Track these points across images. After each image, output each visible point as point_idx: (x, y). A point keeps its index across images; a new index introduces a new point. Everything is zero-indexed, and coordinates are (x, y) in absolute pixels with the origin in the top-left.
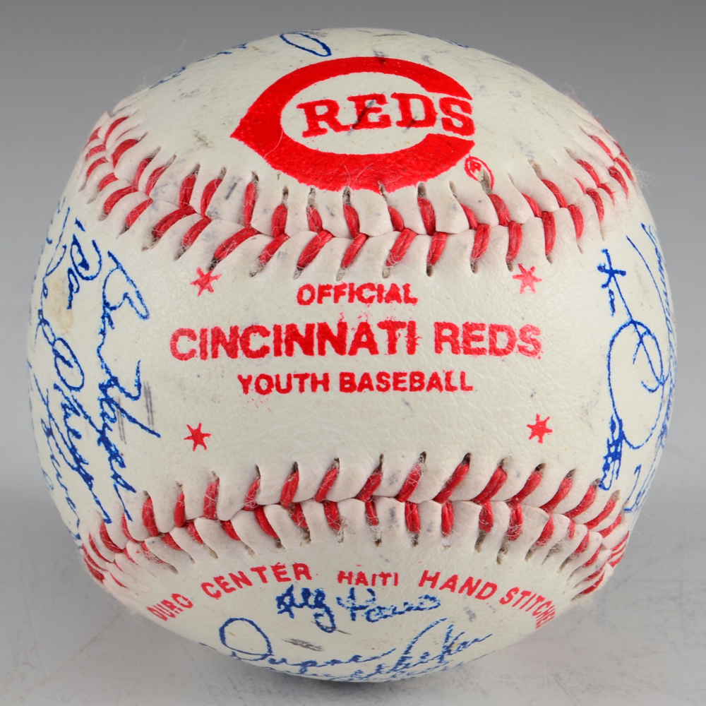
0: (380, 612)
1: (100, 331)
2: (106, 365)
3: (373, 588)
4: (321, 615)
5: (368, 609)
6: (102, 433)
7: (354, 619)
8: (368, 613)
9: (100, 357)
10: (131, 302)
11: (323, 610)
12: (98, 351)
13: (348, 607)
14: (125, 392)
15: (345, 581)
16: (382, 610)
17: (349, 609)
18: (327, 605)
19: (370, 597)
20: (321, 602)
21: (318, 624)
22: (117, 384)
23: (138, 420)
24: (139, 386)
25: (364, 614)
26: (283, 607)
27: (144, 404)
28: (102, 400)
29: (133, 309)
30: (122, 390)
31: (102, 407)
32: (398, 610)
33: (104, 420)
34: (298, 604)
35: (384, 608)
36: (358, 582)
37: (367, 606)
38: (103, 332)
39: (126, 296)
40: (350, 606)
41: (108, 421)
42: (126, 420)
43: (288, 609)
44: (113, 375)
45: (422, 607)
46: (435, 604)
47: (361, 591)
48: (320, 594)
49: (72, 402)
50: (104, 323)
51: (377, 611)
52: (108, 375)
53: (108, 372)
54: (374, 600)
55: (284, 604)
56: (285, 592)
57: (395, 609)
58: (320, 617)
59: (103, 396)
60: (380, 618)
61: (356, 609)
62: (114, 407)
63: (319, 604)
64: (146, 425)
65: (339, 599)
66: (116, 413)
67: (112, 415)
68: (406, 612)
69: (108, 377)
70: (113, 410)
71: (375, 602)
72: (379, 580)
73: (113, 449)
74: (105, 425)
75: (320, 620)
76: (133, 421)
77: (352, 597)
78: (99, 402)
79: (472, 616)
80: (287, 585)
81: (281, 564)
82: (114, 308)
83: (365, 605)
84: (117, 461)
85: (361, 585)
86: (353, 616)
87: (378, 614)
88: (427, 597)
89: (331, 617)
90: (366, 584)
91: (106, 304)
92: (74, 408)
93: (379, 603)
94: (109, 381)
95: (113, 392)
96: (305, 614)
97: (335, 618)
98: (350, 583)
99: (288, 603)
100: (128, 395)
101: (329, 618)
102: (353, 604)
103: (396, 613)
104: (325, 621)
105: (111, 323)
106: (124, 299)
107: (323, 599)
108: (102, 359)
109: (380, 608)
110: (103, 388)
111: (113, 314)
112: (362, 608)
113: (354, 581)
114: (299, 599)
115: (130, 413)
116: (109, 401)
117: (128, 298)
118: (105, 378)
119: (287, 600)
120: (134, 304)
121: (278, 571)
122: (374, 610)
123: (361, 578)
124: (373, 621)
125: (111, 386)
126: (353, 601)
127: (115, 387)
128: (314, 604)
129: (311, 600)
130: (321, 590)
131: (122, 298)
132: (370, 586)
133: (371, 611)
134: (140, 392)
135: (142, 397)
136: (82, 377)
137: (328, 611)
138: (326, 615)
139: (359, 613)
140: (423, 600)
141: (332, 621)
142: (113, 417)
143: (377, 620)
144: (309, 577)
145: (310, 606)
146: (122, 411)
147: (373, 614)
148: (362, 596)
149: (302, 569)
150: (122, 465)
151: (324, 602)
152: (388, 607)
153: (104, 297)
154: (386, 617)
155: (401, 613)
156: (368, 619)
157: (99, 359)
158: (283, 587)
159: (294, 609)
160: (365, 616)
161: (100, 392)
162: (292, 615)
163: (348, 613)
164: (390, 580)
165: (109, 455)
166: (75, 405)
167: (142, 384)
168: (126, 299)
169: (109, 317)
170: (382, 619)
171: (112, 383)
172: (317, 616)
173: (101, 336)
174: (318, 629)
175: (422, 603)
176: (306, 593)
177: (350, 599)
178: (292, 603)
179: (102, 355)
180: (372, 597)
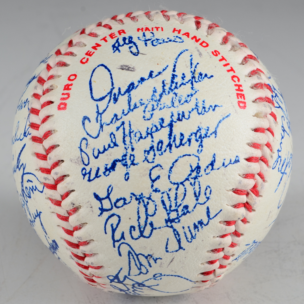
0: (157, 41)
3: (153, 32)
4: (132, 47)
5: (152, 40)
7: (146, 46)
8: (152, 42)
11: (133, 44)
13: (143, 40)
15: (140, 31)
16: (158, 40)
17: (144, 41)
18: (134, 41)
19: (152, 35)
20: (131, 41)
21: (131, 52)
25: (150, 43)
26: (115, 49)
32: (165, 41)
34: (122, 45)
35: (159, 39)
36: (146, 30)
37: (151, 39)
40: (144, 39)
43: (118, 49)
45: (176, 40)
46: (181, 41)
47: (148, 33)
48: (131, 38)
51: (156, 41)
54: (154, 36)
55: (116, 47)
56: (115, 42)
57: (164, 40)
58: (132, 48)
60: (158, 44)
61: (146, 40)
63: (130, 42)
65: (138, 38)
68: (169, 42)
71: (154, 37)
72: (155, 29)
75: (132, 49)
77: (144, 36)
79: (200, 54)
80: (116, 39)
81: (113, 33)
83: (150, 38)
85: (147, 31)
86: (146, 44)
87: (157, 42)
88: (177, 37)
89: (136, 46)
90: (149, 30)
93: (156, 37)
96: (125, 49)
97: (138, 47)
98: (142, 31)
99: (117, 46)
101: (135, 47)
102: (145, 39)
103: (165, 42)
104: (134, 50)
107: (132, 39)
109: (157, 39)
112: (149, 40)
113: (144, 30)
114: (121, 42)
119: (117, 45)
121: (112, 36)
122: (154, 40)
123: (147, 29)
124: (155, 46)
126: (145, 37)
128: (128, 42)
129: (127, 41)
130: (130, 36)
132: (151, 31)
133: (153, 41)
137: (135, 44)
138: (134, 46)
139: (149, 42)
140: (175, 38)
141: (137, 48)
143: (157, 45)
144: (125, 33)
145: (127, 44)
147: (154, 42)
148: (148, 35)
149: (122, 31)
151: (132, 40)
152: (160, 39)
154: (160, 43)
155: (167, 42)
156: (153, 45)
158: (114, 40)
159: (120, 48)
160: (151, 43)
162: (119, 51)
163: (144, 43)
164: (160, 29)
170: (159, 44)
172: (130, 48)
174: (132, 55)
175: (175, 39)
176: (124, 39)
177: (143, 37)
178: (119, 45)
180: (153, 35)
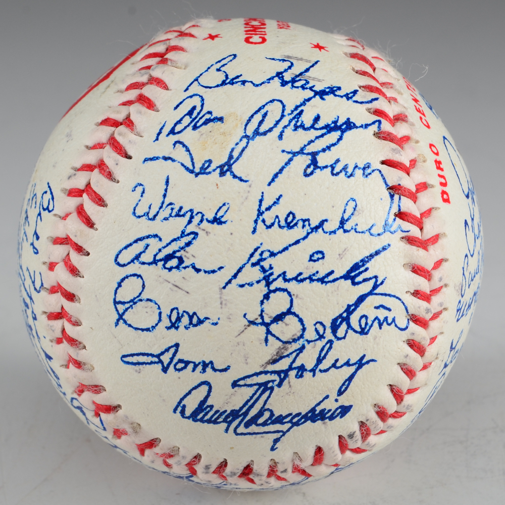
1: (243, 85)
2: (267, 80)
6: (316, 93)
9: (261, 84)
10: (223, 66)
12: (257, 85)
14: (288, 69)
22: (281, 73)
23: (308, 67)
24: (284, 60)
27: (296, 61)
28: (293, 86)
29: (228, 64)
30: (286, 70)
31: (298, 87)
33: (307, 88)
38: (244, 82)
39: (218, 70)
41: (308, 86)
42: (307, 74)
44: (275, 75)
49: (293, 116)
50: (237, 82)
52: (274, 78)
53: (272, 78)
59: (290, 85)
62: (298, 79)
64: (311, 65)
66: (302, 79)
67: (304, 82)
69: (276, 79)
70: (300, 80)
73: (327, 90)
74: (311, 89)
76: (307, 70)
78: (294, 89)
82: (227, 76)
84: (336, 90)
91: (224, 83)
92: (298, 114)
94: (279, 78)
95: (287, 77)
100: (290, 68)
105: (238, 77)
106: (221, 71)
108: (263, 83)
110: (284, 83)
111: (230, 77)
115: (303, 70)
116: (293, 81)
117: (220, 68)
118: (277, 81)
120: (226, 63)
125: (283, 77)
127: (283, 74)
131: (220, 72)
134: (288, 61)
135: (291, 60)
136: (275, 102)
142: (305, 82)
146: (301, 74)
150: (339, 88)
153: (218, 86)
157: (263, 85)
161: (286, 86)
165: (332, 95)
166: (296, 113)
167: (283, 58)
168: (221, 69)
169: (233, 79)
171: (281, 76)
173: (247, 84)
179: (260, 83)
